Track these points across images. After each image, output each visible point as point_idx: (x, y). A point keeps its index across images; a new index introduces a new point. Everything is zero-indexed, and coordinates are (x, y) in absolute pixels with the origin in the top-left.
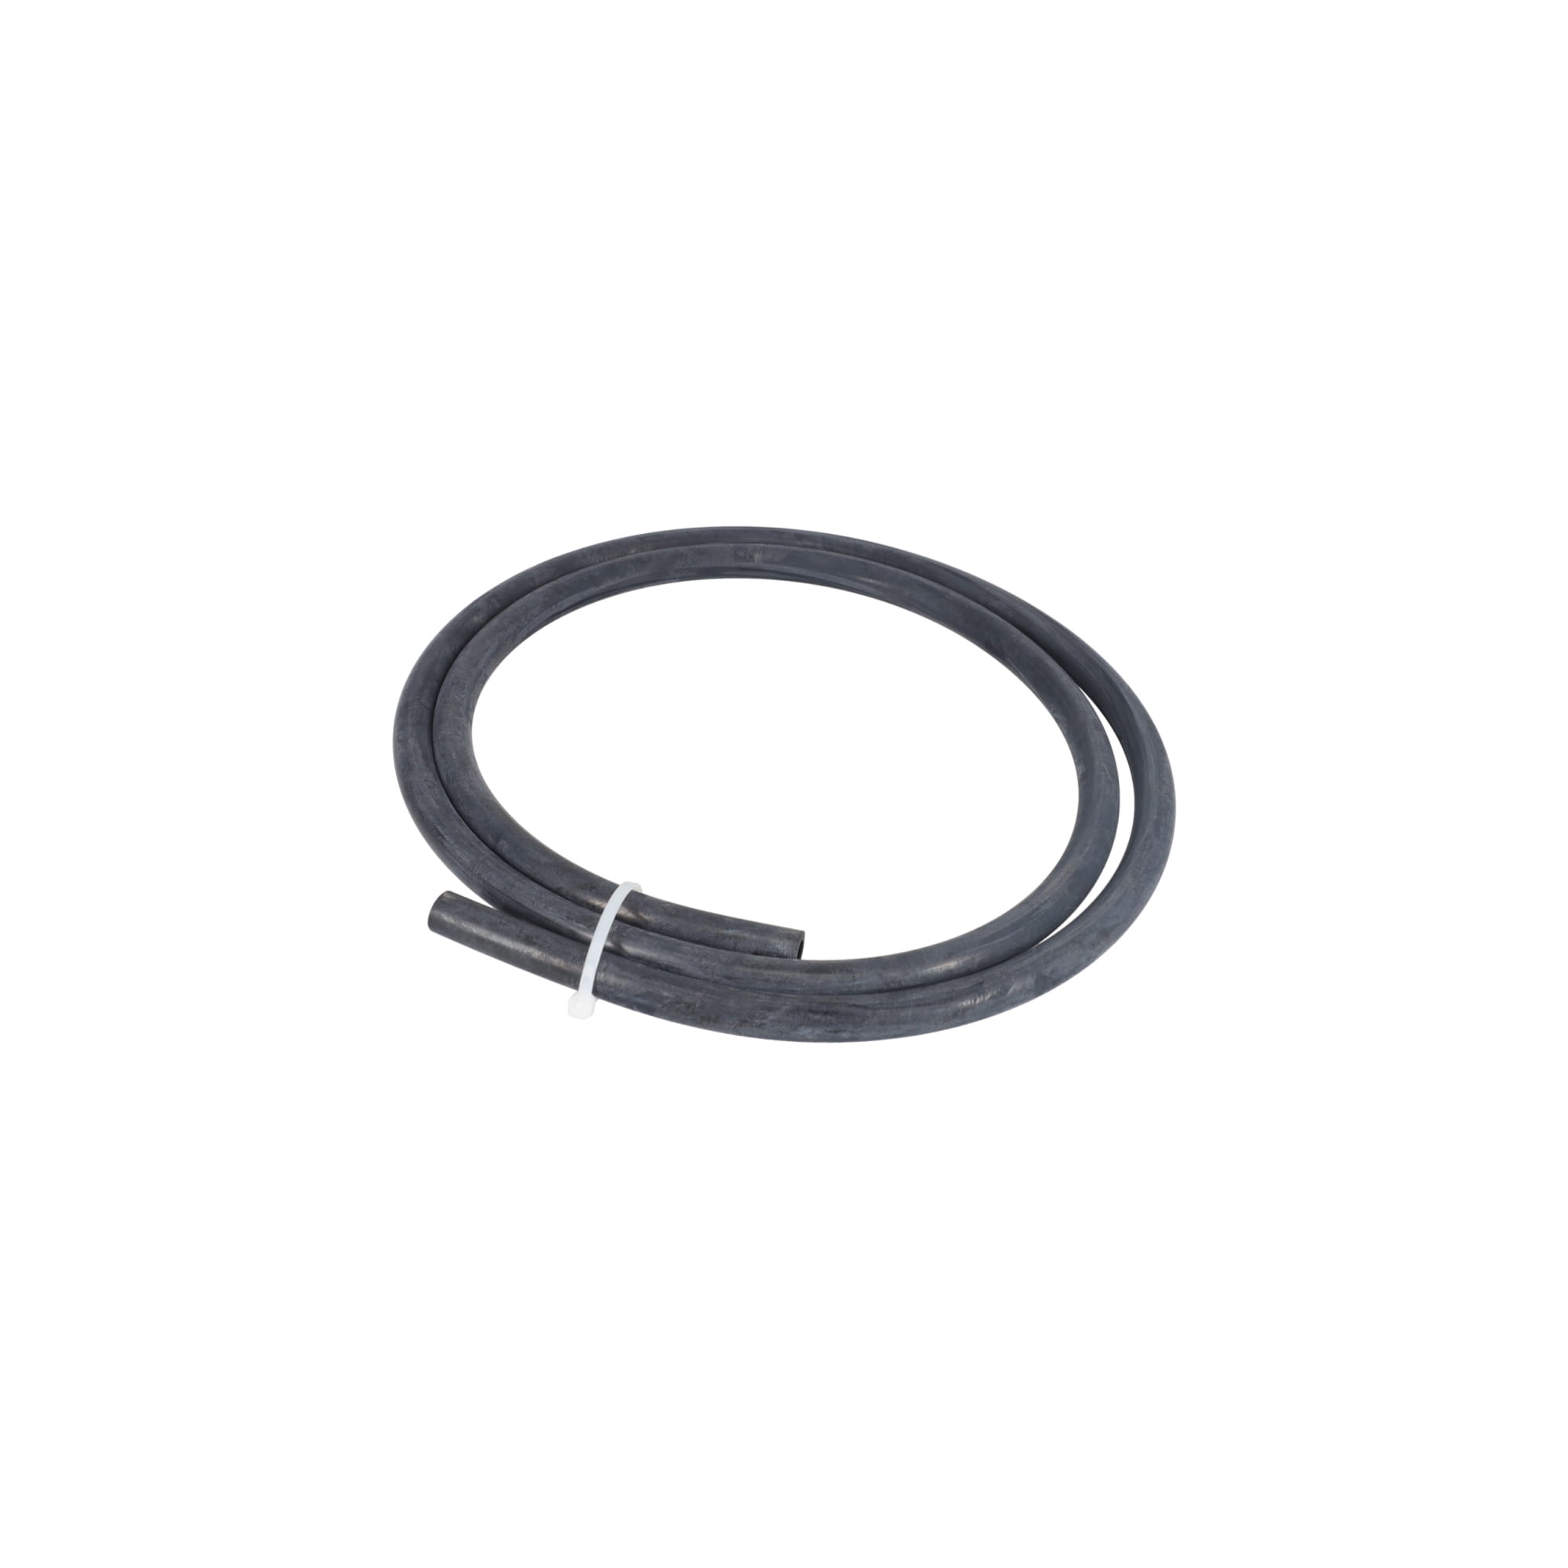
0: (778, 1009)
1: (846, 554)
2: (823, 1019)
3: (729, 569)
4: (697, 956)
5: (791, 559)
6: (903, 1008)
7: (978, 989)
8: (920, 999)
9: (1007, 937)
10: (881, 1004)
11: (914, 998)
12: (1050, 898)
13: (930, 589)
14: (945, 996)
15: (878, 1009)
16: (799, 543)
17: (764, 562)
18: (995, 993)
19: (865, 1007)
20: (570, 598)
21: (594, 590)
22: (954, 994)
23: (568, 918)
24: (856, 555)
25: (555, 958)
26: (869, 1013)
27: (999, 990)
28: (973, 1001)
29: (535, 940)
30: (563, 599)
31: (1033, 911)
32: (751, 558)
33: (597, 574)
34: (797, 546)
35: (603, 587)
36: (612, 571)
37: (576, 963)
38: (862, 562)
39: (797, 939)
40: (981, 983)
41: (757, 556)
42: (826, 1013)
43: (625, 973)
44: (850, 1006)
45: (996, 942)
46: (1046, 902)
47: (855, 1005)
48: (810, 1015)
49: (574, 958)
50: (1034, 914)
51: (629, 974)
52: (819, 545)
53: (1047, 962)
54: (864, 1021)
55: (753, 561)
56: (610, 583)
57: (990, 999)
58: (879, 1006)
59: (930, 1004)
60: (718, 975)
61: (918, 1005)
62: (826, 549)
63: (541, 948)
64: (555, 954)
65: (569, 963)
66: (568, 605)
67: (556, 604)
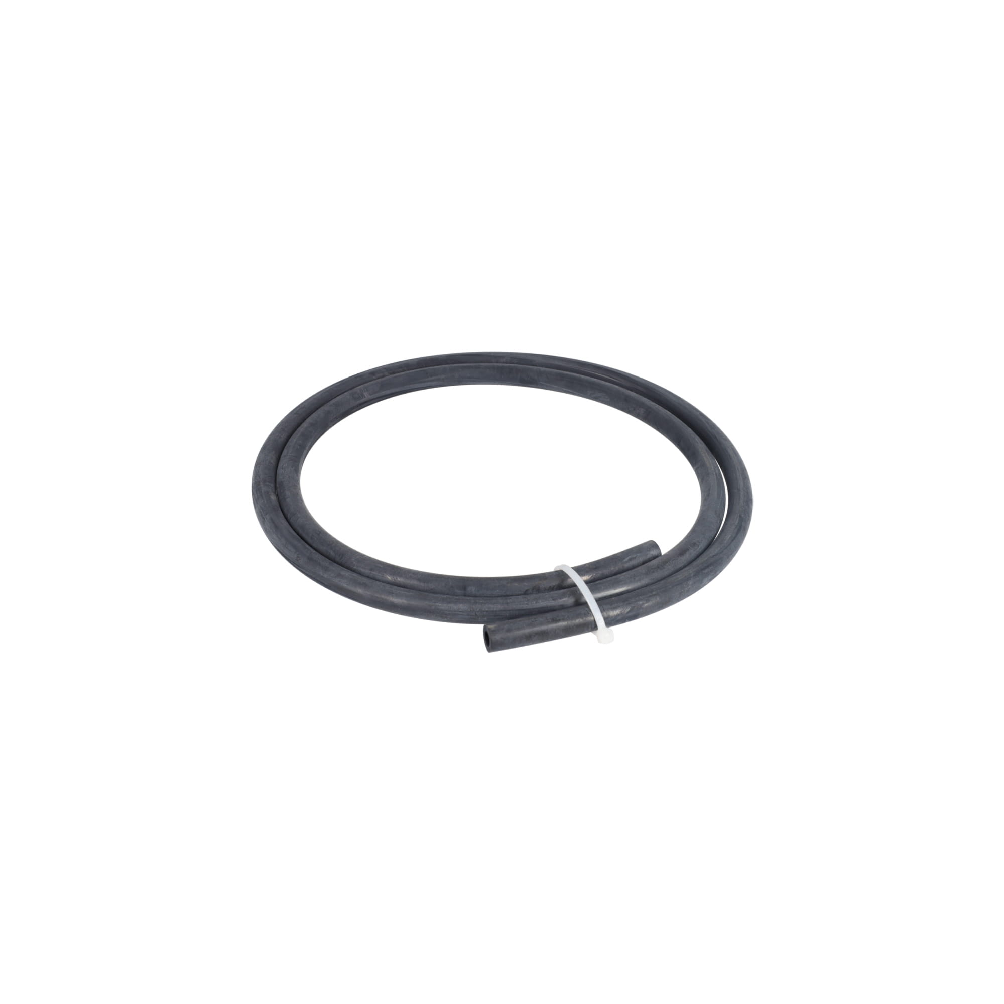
1: (403, 371)
2: (709, 570)
4: (631, 578)
5: (383, 386)
10: (721, 548)
13: (469, 368)
16: (374, 377)
17: (371, 395)
23: (553, 600)
24: (408, 370)
25: (575, 620)
29: (558, 619)
32: (363, 396)
34: (375, 379)
37: (588, 616)
38: (421, 371)
41: (366, 394)
42: (708, 567)
43: (614, 606)
48: (704, 572)
49: (585, 614)
51: (616, 605)
52: (386, 373)
55: (365, 397)
62: (391, 374)
63: (564, 620)
64: (573, 618)
65: (585, 619)
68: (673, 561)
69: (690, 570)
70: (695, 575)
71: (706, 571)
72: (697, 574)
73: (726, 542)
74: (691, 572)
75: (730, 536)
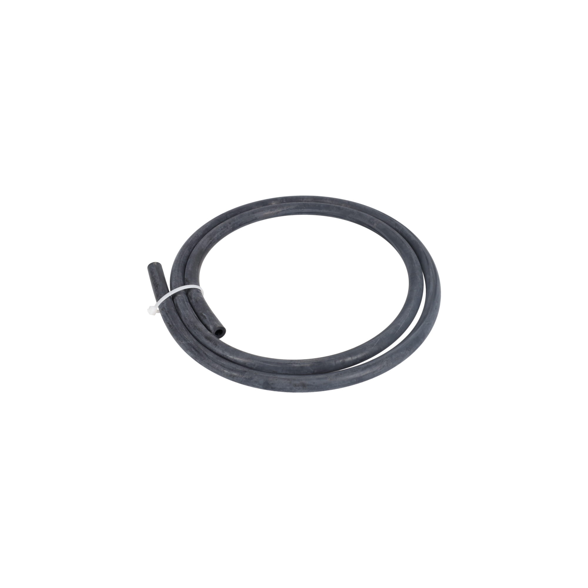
0: (186, 341)
2: (194, 352)
3: (365, 224)
6: (217, 363)
7: (243, 373)
8: (223, 364)
10: (212, 358)
11: (222, 363)
14: (231, 368)
15: (210, 359)
18: (247, 377)
19: (207, 356)
21: (318, 211)
22: (234, 369)
26: (207, 358)
27: (249, 377)
28: (238, 375)
31: (289, 364)
33: (322, 206)
35: (322, 211)
36: (327, 207)
40: (245, 372)
42: (196, 350)
44: (204, 353)
45: (267, 364)
47: (205, 354)
48: (192, 348)
50: (289, 365)
54: (204, 360)
56: (325, 211)
57: (244, 378)
58: (211, 358)
59: (225, 367)
60: (187, 323)
61: (221, 365)
68: (201, 334)
69: (193, 341)
70: (188, 344)
71: (193, 350)
72: (190, 345)
73: (218, 361)
74: (191, 341)
75: (225, 363)
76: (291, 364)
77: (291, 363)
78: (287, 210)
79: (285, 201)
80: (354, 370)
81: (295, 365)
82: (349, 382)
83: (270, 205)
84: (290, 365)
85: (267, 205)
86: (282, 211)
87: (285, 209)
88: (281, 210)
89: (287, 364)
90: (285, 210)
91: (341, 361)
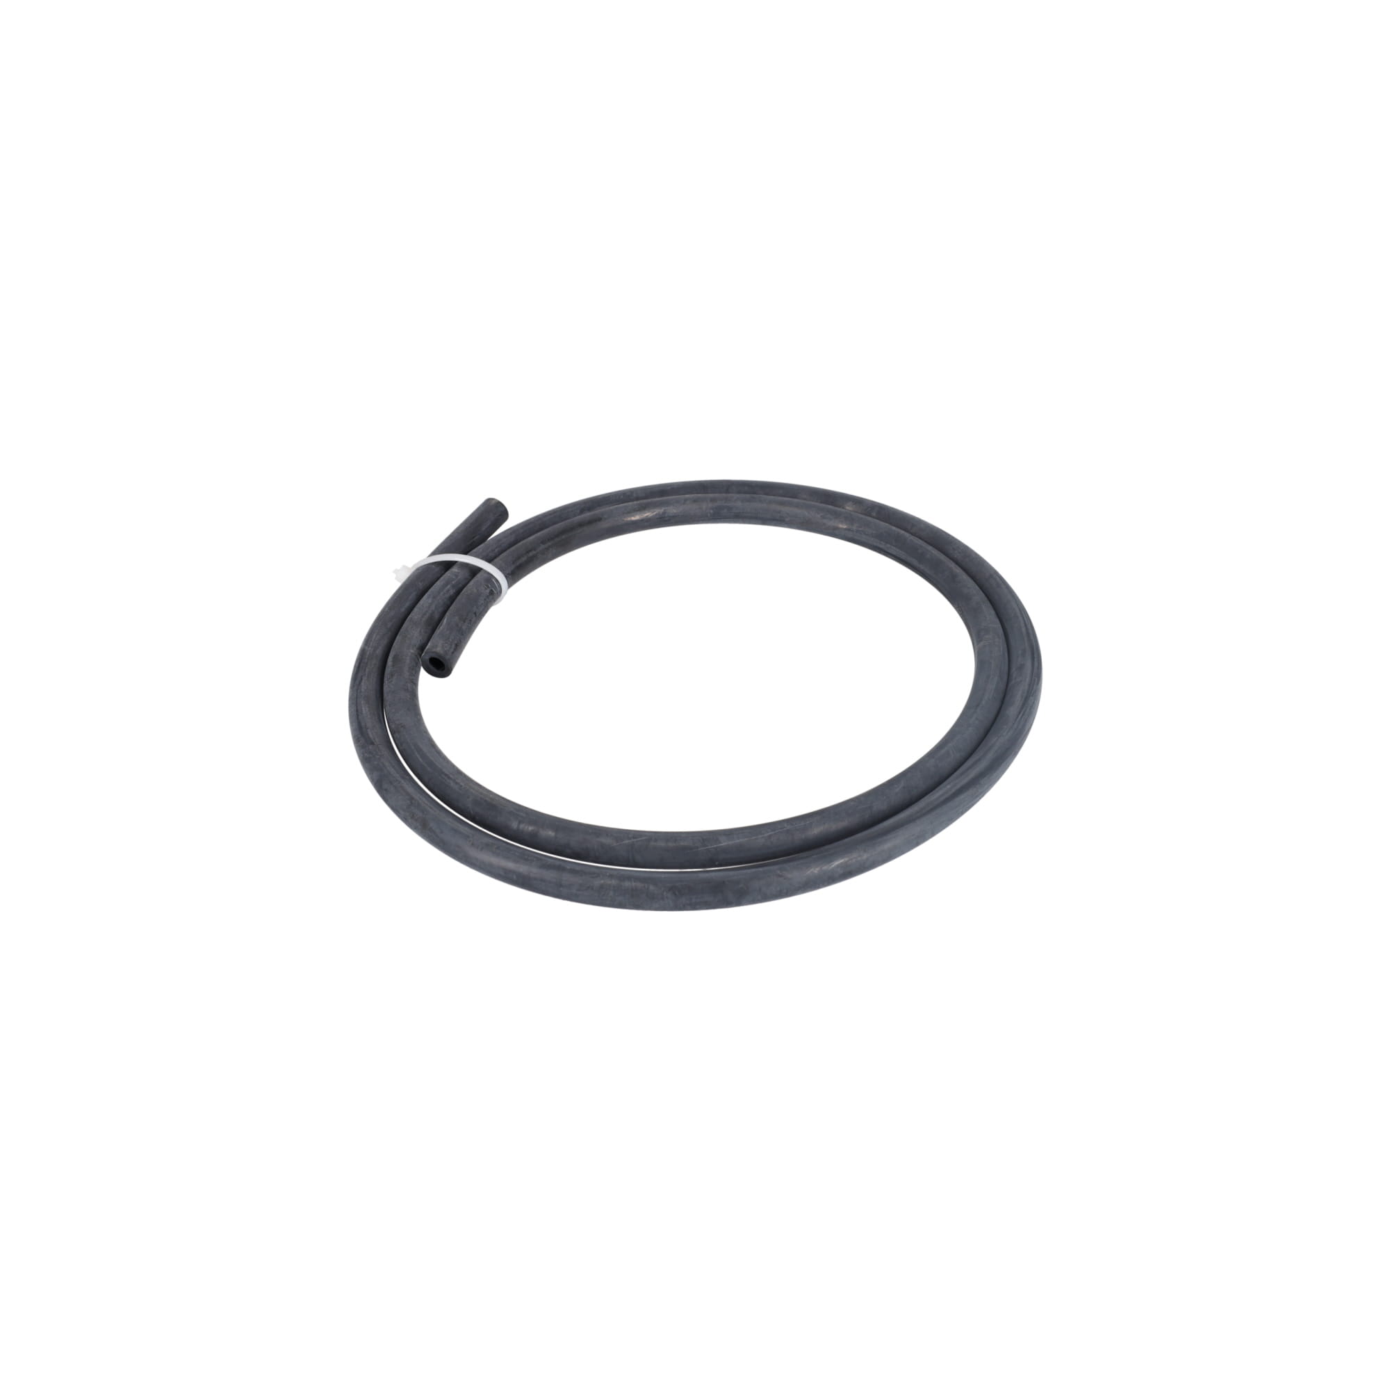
9: (421, 760)
12: (461, 786)
20: (898, 550)
21: (915, 562)
30: (894, 546)
31: (446, 775)
39: (441, 668)
46: (457, 783)
50: (443, 776)
53: (391, 783)
56: (927, 570)
66: (894, 553)
67: (887, 543)
76: (449, 778)
77: (451, 776)
78: (857, 531)
79: (874, 514)
80: (526, 857)
81: (452, 784)
82: (502, 873)
83: (840, 507)
84: (446, 778)
85: (832, 504)
86: (845, 529)
87: (854, 528)
88: (845, 527)
89: (443, 773)
90: (853, 531)
91: (531, 828)
